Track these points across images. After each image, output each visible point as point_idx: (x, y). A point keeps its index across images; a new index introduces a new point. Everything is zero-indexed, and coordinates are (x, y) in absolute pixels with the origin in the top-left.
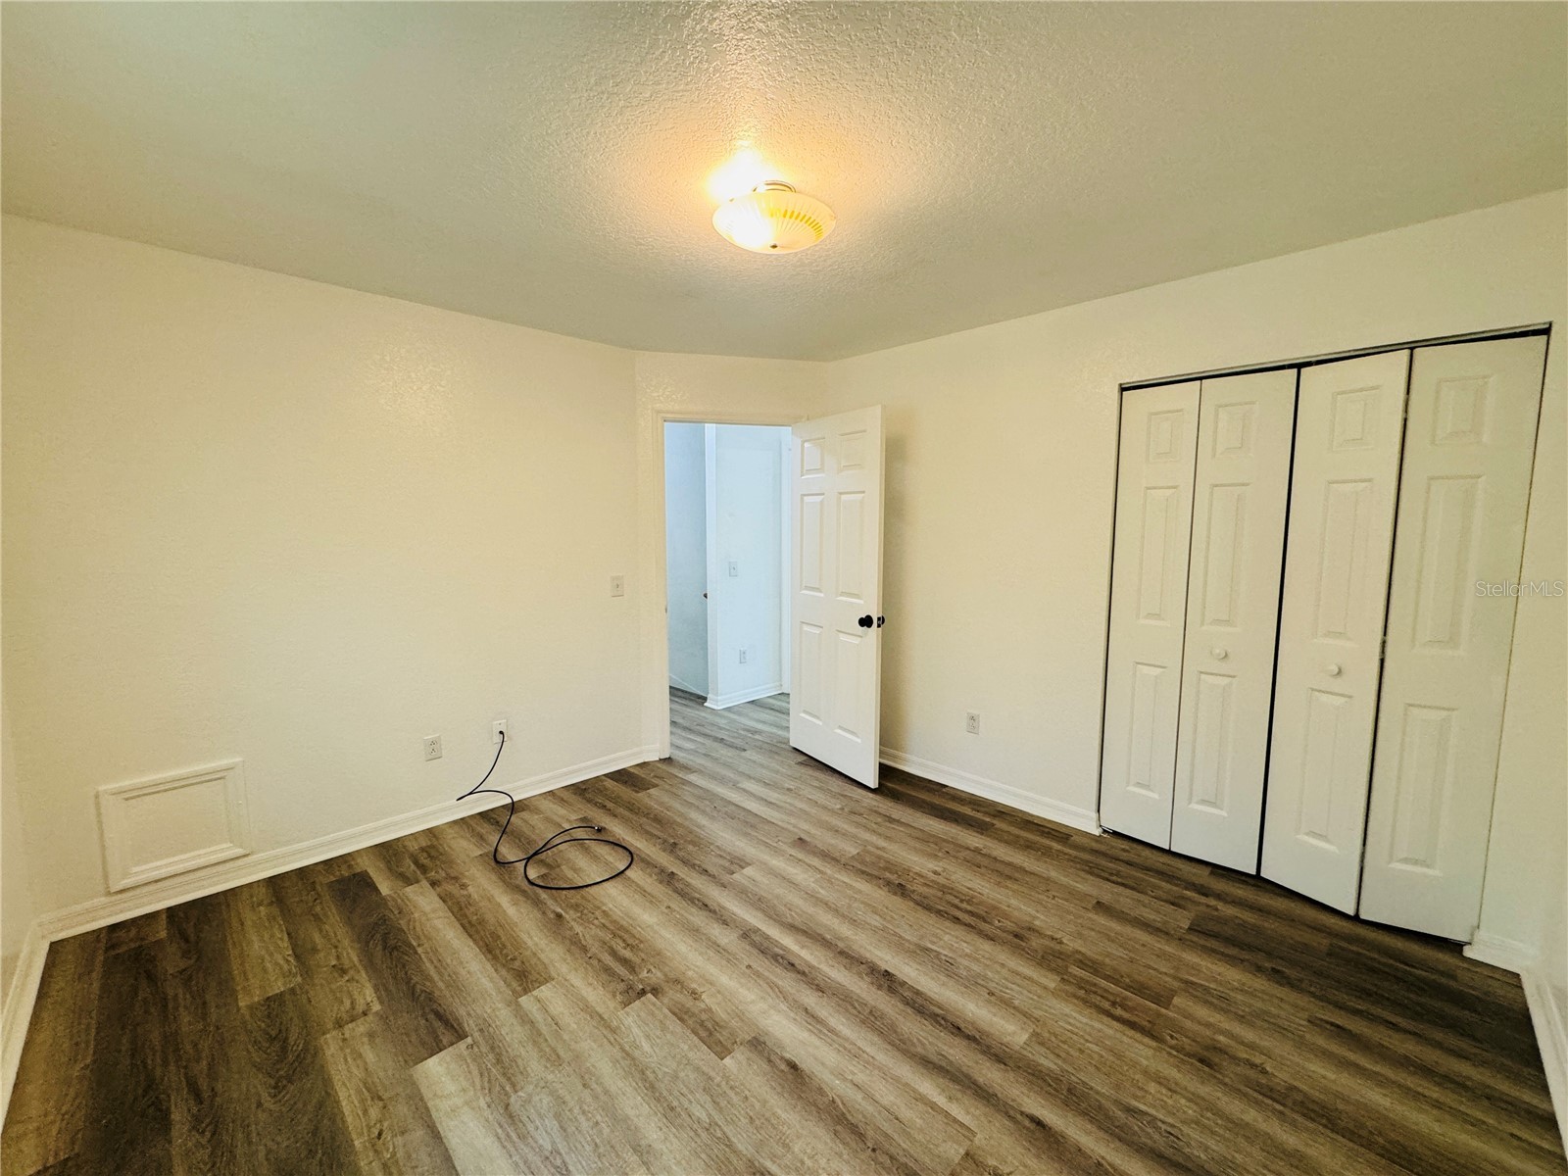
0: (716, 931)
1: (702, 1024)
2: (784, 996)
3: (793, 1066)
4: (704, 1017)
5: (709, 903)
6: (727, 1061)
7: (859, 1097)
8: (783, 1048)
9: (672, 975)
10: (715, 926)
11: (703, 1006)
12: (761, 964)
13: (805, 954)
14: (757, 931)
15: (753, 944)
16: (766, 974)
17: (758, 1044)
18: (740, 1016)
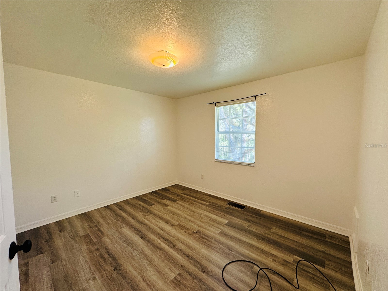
0: (183, 247)
1: (183, 228)
2: (167, 233)
3: (167, 223)
4: (183, 229)
5: (186, 257)
6: (178, 223)
7: (158, 220)
8: (168, 225)
9: (191, 236)
10: (183, 249)
11: (183, 230)
12: (171, 239)
13: (159, 241)
14: (171, 248)
15: (172, 243)
16: (170, 237)
17: (173, 225)
18: (176, 229)
